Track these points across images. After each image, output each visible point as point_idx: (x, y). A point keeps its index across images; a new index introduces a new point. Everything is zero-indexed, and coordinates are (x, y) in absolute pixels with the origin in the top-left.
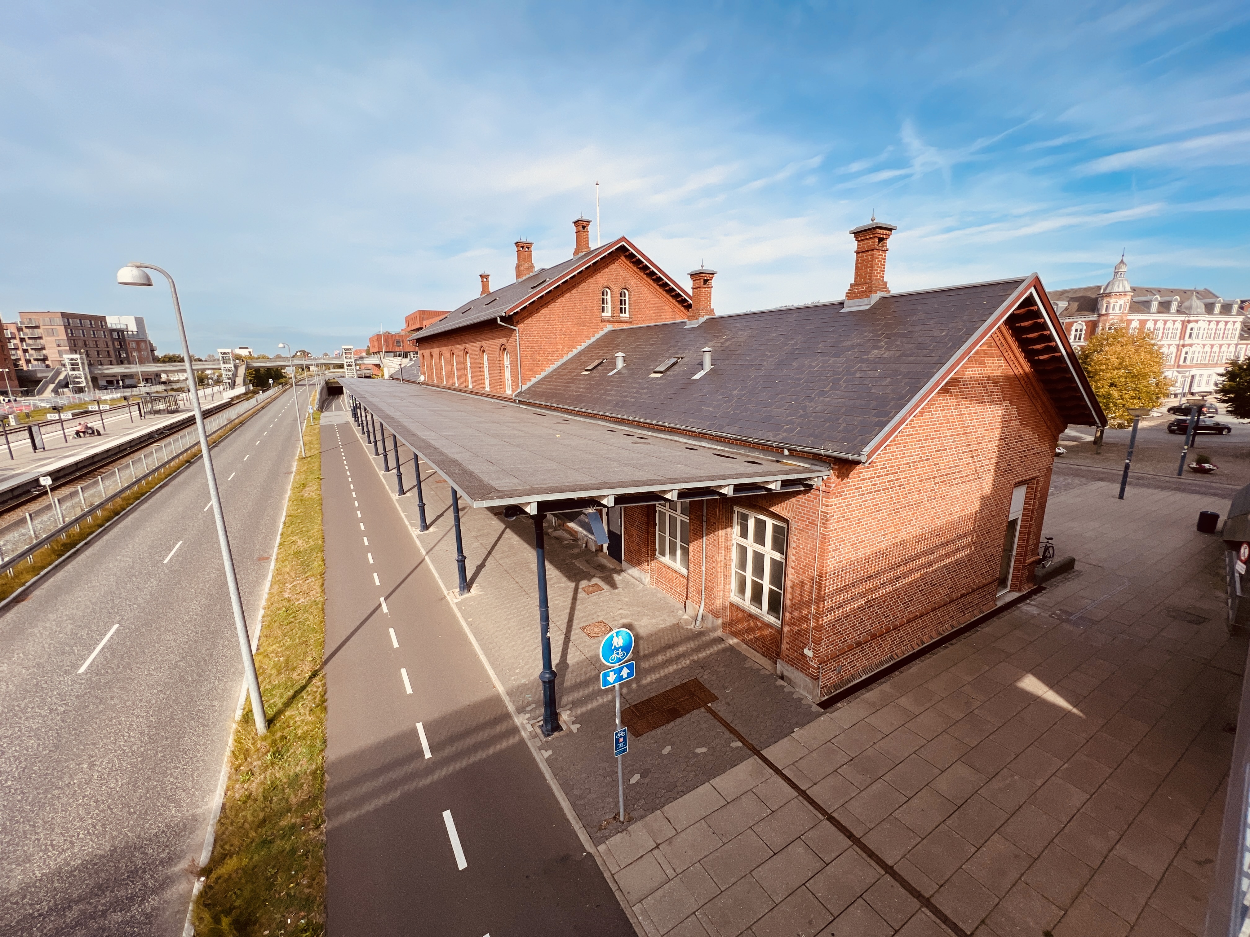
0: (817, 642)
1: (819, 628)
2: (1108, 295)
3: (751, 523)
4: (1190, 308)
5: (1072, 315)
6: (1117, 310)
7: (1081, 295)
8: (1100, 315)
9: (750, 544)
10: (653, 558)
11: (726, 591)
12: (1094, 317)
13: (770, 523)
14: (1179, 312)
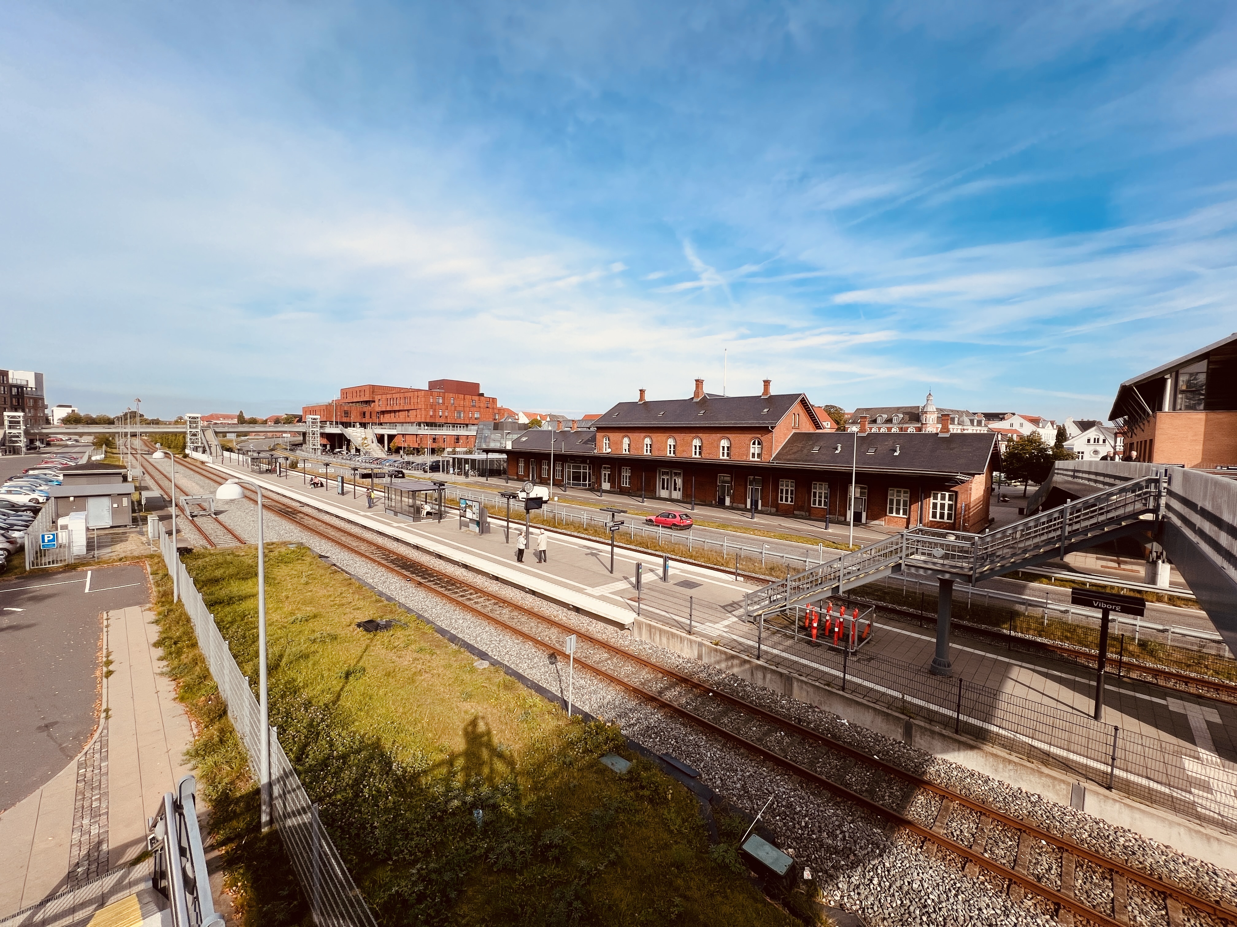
0: (969, 521)
1: (969, 517)
2: (926, 413)
3: (939, 495)
4: (963, 422)
5: (907, 423)
6: (931, 422)
7: (909, 410)
8: (922, 424)
9: (939, 501)
10: (886, 515)
11: (928, 517)
12: (919, 425)
13: (947, 494)
14: (959, 424)
